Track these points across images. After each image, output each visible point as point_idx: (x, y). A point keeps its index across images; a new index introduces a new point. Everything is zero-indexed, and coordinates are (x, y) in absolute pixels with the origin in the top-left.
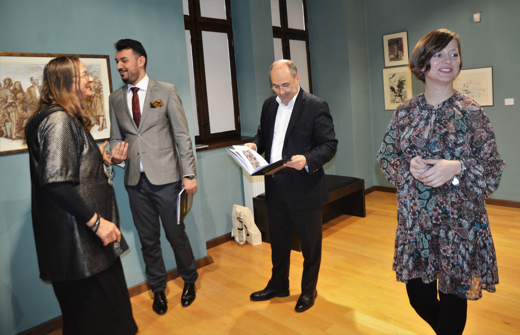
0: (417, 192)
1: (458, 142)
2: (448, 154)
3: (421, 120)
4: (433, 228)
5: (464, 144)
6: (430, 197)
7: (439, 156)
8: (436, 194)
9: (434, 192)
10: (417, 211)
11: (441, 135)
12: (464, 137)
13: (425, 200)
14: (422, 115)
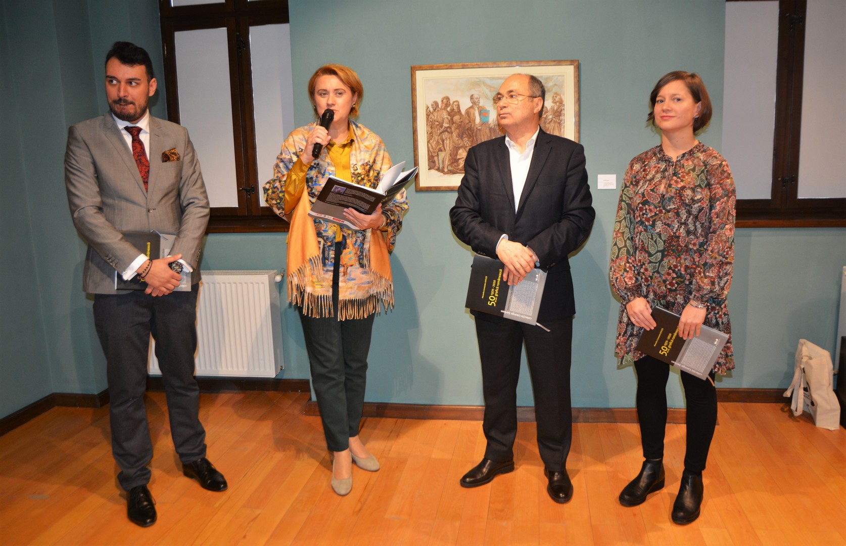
0: (647, 255)
1: (696, 198)
2: (684, 211)
3: (657, 172)
4: (668, 293)
5: (703, 200)
6: (662, 260)
7: (674, 213)
8: (668, 255)
9: (666, 253)
10: (649, 276)
11: (676, 190)
12: (703, 192)
13: (656, 263)
14: (659, 167)
